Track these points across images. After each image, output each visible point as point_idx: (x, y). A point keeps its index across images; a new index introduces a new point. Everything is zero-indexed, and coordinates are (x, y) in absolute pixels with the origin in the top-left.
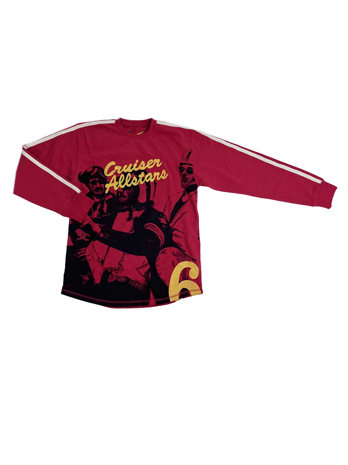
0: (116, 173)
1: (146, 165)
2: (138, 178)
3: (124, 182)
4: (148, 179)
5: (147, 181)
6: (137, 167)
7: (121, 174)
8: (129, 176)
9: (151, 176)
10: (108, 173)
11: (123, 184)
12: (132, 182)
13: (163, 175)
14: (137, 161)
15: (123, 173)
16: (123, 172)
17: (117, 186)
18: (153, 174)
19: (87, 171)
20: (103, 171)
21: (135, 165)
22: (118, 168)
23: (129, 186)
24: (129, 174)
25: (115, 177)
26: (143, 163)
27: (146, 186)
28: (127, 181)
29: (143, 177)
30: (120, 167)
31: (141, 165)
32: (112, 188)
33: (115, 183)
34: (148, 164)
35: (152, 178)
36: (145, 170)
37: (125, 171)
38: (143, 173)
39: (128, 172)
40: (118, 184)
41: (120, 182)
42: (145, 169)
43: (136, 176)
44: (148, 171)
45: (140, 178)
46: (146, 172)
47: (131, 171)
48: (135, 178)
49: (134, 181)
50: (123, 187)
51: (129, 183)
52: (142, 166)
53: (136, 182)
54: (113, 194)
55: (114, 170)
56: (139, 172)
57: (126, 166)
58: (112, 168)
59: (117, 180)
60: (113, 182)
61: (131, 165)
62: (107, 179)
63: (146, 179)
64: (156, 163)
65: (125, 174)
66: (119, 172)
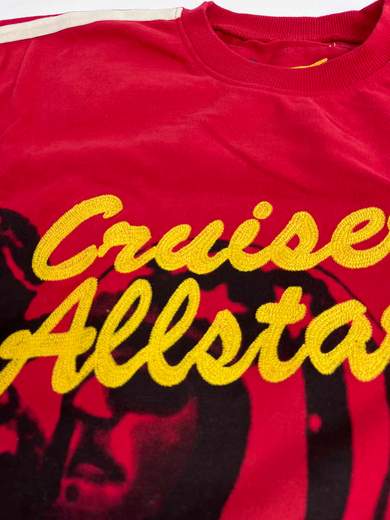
0: (103, 269)
1: (324, 238)
2: (251, 329)
5: (326, 365)
6: (254, 248)
7: (131, 278)
8: (186, 302)
9: (362, 331)
10: (54, 260)
11: (122, 354)
12: (198, 355)
14: (264, 210)
15: (152, 272)
16: (153, 263)
18: (374, 317)
21: (248, 231)
22: (127, 237)
23: (169, 376)
24: (189, 289)
25: (85, 295)
26: (303, 224)
27: (310, 411)
28: (162, 339)
29: (287, 330)
30: (142, 234)
33: (79, 336)
34: (345, 232)
35: (372, 346)
36: (320, 275)
37: (169, 263)
38: (293, 293)
39: (184, 274)
40: (92, 350)
41: (111, 337)
42: (318, 267)
43: (242, 309)
44: (334, 288)
45: (266, 326)
47: (209, 266)
48: (226, 325)
49: (216, 350)
50: (115, 376)
51: (174, 356)
52: (294, 243)
53: (227, 356)
54: (27, 428)
55: (99, 243)
56: (271, 282)
57: (182, 231)
58: (92, 231)
59: (96, 320)
60: (64, 326)
61: (216, 229)
62: (34, 294)
63: (310, 349)
65: (163, 282)
66: (125, 264)
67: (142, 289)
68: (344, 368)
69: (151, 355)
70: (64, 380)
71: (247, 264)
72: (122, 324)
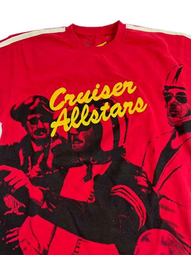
0: (67, 105)
1: (111, 91)
2: (100, 112)
3: (79, 118)
4: (114, 112)
5: (114, 116)
6: (98, 95)
7: (74, 107)
8: (86, 109)
9: (120, 108)
10: (55, 105)
11: (77, 122)
12: (91, 119)
13: (139, 106)
14: (98, 86)
15: (78, 104)
16: (77, 103)
17: (69, 125)
18: (122, 105)
19: (25, 103)
20: (47, 102)
21: (95, 92)
22: (69, 97)
23: (86, 124)
24: (86, 106)
25: (65, 111)
26: (107, 88)
27: (113, 124)
28: (83, 118)
29: (107, 111)
30: (73, 96)
31: (103, 91)
32: (61, 128)
33: (66, 121)
34: (115, 89)
35: (122, 111)
36: (111, 99)
37: (81, 102)
38: (107, 103)
39: (84, 104)
40: (70, 122)
41: (73, 119)
42: (111, 97)
43: (97, 108)
44: (114, 100)
45: (102, 111)
46: (112, 101)
47: (89, 101)
48: (95, 112)
49: (94, 117)
50: (77, 126)
51: (87, 120)
52: (105, 93)
53: (97, 118)
54: (62, 138)
55: (64, 100)
56: (102, 102)
57: (81, 94)
58: (61, 98)
59: (69, 116)
60: (62, 119)
61: (88, 92)
62: (53, 114)
63: (111, 114)
64: (127, 88)
65: (81, 106)
66: (71, 104)
67: (76, 108)
68: (117, 116)
69: (82, 121)
70: (67, 129)
71: (97, 99)
72: (75, 117)
